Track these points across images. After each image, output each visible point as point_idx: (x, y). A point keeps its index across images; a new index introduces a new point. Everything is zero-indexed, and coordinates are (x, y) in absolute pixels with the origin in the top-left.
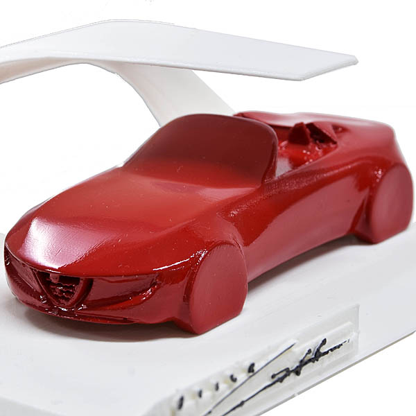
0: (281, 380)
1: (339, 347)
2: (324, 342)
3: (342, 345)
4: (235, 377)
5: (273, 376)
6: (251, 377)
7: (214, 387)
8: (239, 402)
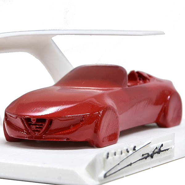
0: (146, 158)
1: (168, 150)
2: (162, 145)
3: (169, 149)
4: (128, 150)
5: (143, 155)
6: (134, 152)
7: (120, 153)
8: (130, 163)
